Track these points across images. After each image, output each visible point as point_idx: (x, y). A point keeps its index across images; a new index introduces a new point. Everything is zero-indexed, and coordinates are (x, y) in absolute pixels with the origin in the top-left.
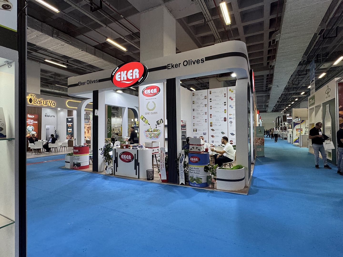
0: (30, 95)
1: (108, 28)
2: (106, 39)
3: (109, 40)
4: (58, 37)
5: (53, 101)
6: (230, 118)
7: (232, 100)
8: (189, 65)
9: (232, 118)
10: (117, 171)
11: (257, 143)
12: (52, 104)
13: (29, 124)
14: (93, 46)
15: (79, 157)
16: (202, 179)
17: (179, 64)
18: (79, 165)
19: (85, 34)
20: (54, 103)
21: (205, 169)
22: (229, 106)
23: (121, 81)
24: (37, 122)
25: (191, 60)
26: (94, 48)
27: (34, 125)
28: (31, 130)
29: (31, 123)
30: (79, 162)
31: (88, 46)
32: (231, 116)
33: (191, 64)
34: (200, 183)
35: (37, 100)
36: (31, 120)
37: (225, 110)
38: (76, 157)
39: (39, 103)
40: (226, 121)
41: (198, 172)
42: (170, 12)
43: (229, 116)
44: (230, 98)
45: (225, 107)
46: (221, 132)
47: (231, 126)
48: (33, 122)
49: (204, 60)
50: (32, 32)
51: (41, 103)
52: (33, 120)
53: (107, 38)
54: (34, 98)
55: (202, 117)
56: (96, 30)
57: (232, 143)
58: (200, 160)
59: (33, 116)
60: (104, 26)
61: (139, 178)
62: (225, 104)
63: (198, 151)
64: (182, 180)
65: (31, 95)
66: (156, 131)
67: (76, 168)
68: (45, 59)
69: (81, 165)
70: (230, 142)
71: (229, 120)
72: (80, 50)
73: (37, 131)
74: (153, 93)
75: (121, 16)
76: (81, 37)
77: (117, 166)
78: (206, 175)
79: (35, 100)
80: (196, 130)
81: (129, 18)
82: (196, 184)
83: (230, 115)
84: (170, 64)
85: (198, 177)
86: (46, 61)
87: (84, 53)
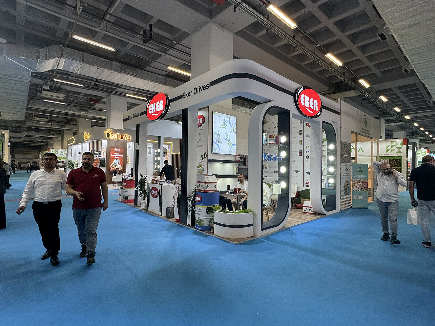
0: (107, 130)
1: (167, 56)
2: (167, 68)
3: (170, 68)
4: (125, 72)
5: (129, 135)
6: (306, 152)
7: (309, 127)
8: (198, 92)
9: (309, 152)
10: (149, 207)
11: (354, 187)
12: (127, 138)
13: (116, 157)
14: (164, 76)
15: (127, 191)
16: (203, 221)
17: (191, 92)
18: (126, 198)
19: (151, 65)
20: (130, 137)
21: (207, 211)
22: (305, 135)
23: (152, 114)
24: (122, 156)
25: (199, 86)
26: (165, 77)
27: (120, 158)
28: (117, 163)
29: (117, 156)
30: (127, 195)
31: (158, 76)
32: (309, 149)
33: (199, 92)
34: (201, 225)
35: (114, 135)
36: (117, 154)
37: (301, 141)
38: (125, 191)
39: (115, 137)
40: (301, 155)
41: (200, 213)
42: (223, 27)
43: (306, 149)
44: (307, 125)
45: (301, 137)
46: (295, 170)
47: (307, 162)
48: (119, 156)
49: (209, 86)
50: (104, 71)
51: (117, 137)
52: (119, 154)
53: (168, 66)
54: (111, 133)
55: (274, 150)
56: (157, 61)
57: (308, 185)
58: (202, 199)
59: (120, 150)
60: (164, 54)
61: (161, 215)
62: (301, 133)
63: (203, 189)
64: (189, 222)
65: (109, 130)
66: (201, 167)
67: (124, 201)
68: (126, 93)
69: (128, 198)
70: (306, 183)
71: (306, 154)
72: (149, 82)
73: (122, 164)
74: (200, 124)
75: (173, 42)
76: (148, 68)
77: (149, 202)
78: (209, 217)
79: (112, 135)
80: (266, 167)
81: (184, 42)
82: (198, 226)
83: (306, 147)
84: (185, 93)
85: (200, 219)
86: (127, 95)
87: (154, 84)
